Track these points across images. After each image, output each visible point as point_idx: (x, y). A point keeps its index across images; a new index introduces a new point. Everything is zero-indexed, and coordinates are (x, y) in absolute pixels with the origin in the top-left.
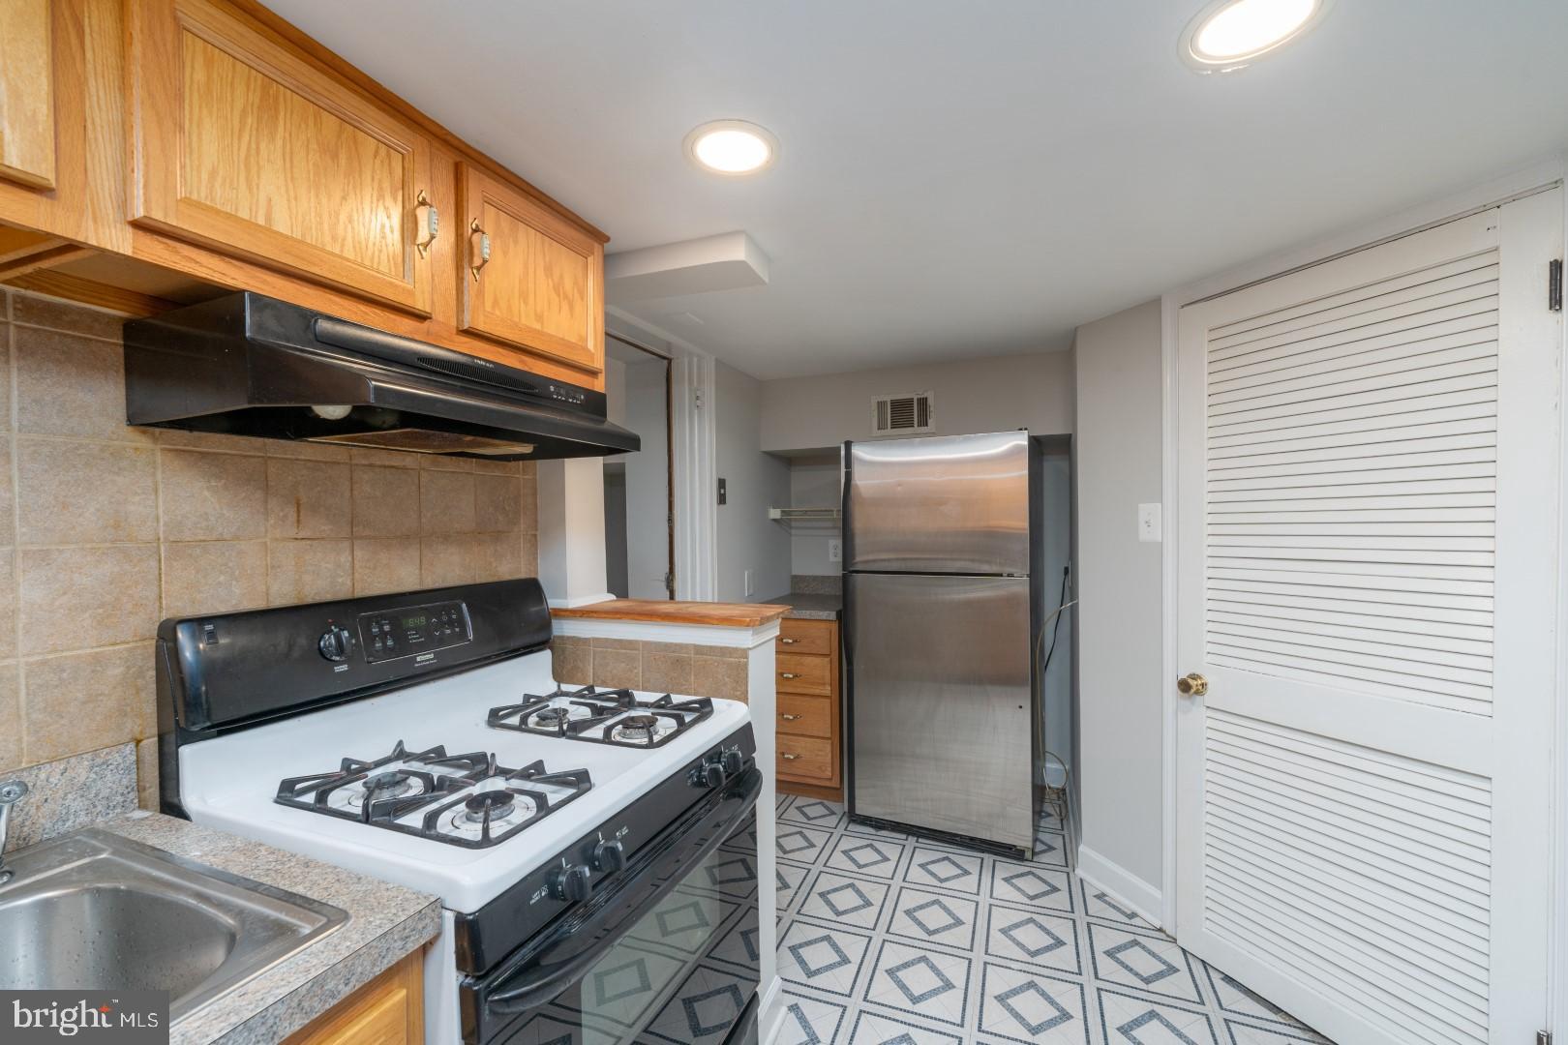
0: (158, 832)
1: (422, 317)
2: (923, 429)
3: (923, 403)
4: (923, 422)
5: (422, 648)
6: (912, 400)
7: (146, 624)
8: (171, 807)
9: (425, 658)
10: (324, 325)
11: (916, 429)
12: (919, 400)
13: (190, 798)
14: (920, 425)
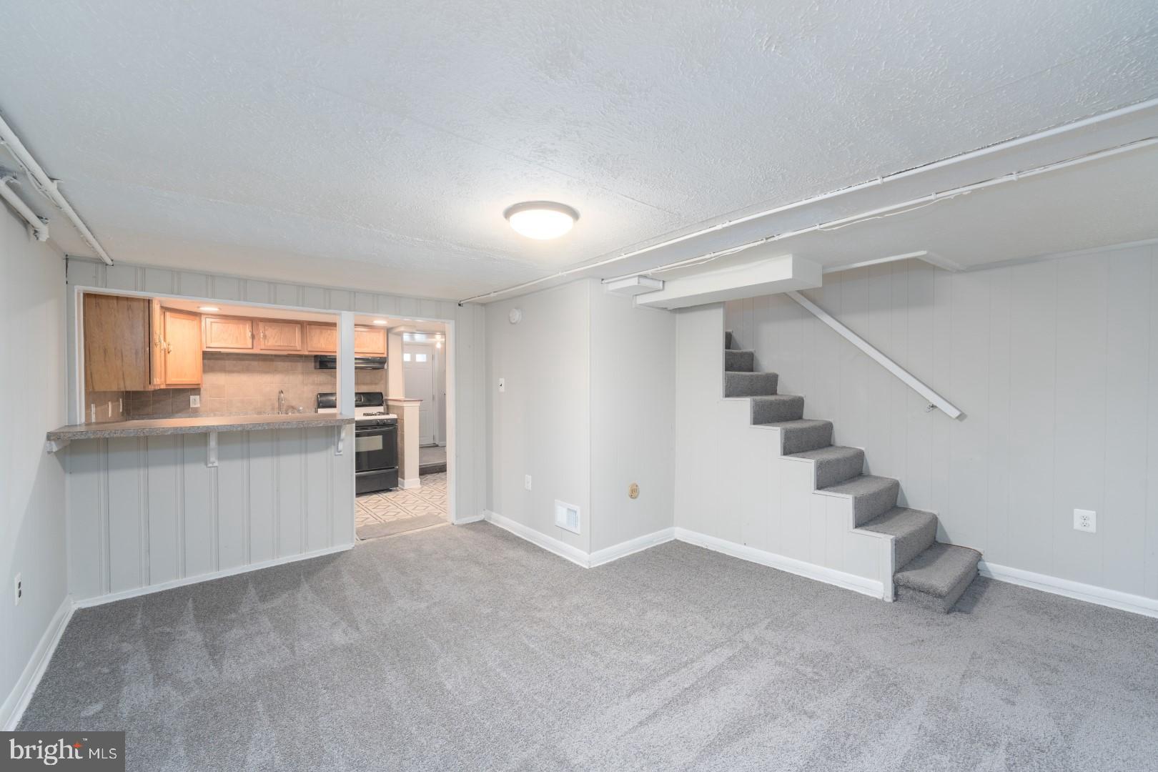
10: (328, 357)
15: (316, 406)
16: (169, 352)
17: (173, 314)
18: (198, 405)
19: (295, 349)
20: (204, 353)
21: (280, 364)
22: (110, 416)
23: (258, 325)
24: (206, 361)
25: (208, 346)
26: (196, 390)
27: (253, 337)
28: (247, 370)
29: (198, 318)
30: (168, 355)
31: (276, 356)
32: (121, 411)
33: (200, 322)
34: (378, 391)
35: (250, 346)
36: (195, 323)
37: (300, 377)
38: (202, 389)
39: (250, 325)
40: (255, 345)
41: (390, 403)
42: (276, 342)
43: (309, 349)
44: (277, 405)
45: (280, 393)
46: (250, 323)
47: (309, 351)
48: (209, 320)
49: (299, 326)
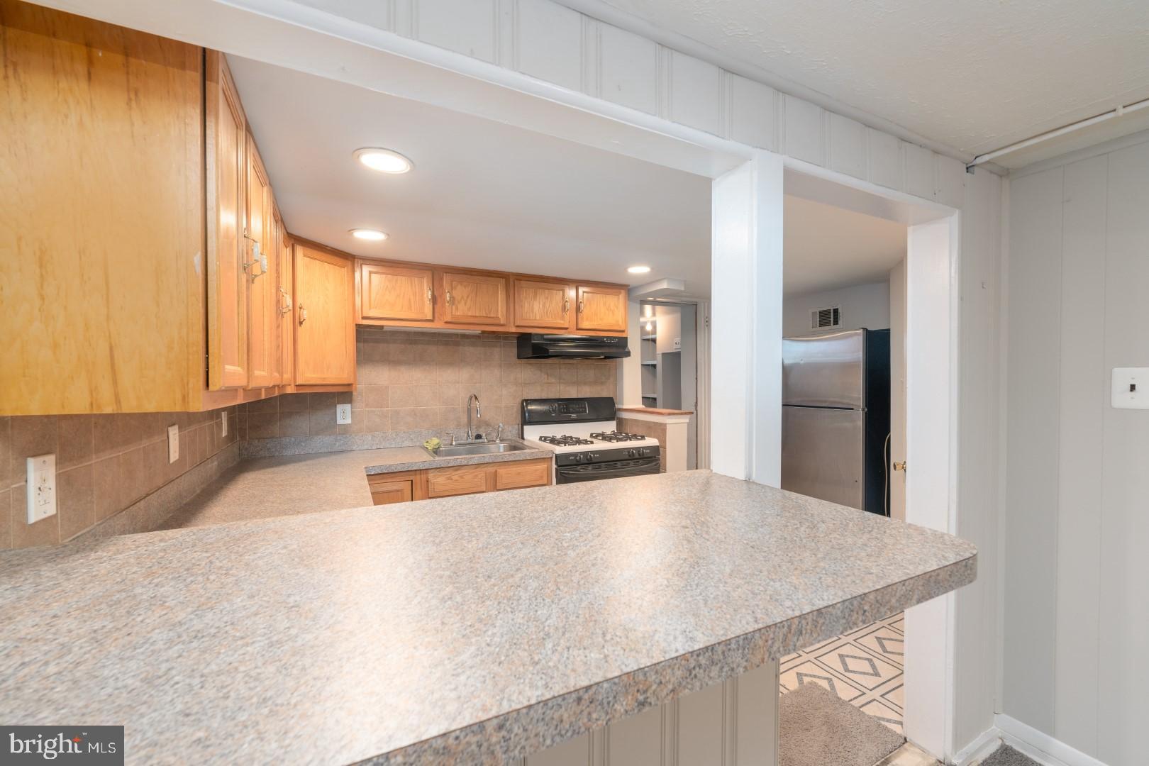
0: (521, 441)
1: (567, 329)
2: (836, 326)
3: (836, 311)
4: (836, 322)
5: (572, 413)
6: (830, 310)
7: (519, 400)
8: (523, 438)
9: (574, 416)
10: (545, 337)
11: (833, 327)
12: (834, 310)
13: (525, 437)
14: (834, 324)
15: (519, 420)
16: (301, 323)
17: (310, 251)
18: (348, 421)
19: (496, 322)
20: (359, 327)
21: (469, 350)
22: (174, 456)
23: (442, 279)
24: (361, 345)
25: (365, 315)
26: (344, 394)
27: (434, 300)
28: (420, 361)
29: (349, 263)
30: (300, 330)
31: (464, 336)
32: (224, 434)
33: (353, 271)
34: (605, 394)
35: (429, 317)
36: (344, 272)
37: (497, 372)
38: (354, 393)
39: (431, 276)
40: (436, 315)
41: (625, 415)
42: (469, 309)
43: (518, 323)
44: (464, 419)
45: (471, 398)
46: (429, 274)
47: (518, 326)
48: (366, 269)
49: (503, 281)
